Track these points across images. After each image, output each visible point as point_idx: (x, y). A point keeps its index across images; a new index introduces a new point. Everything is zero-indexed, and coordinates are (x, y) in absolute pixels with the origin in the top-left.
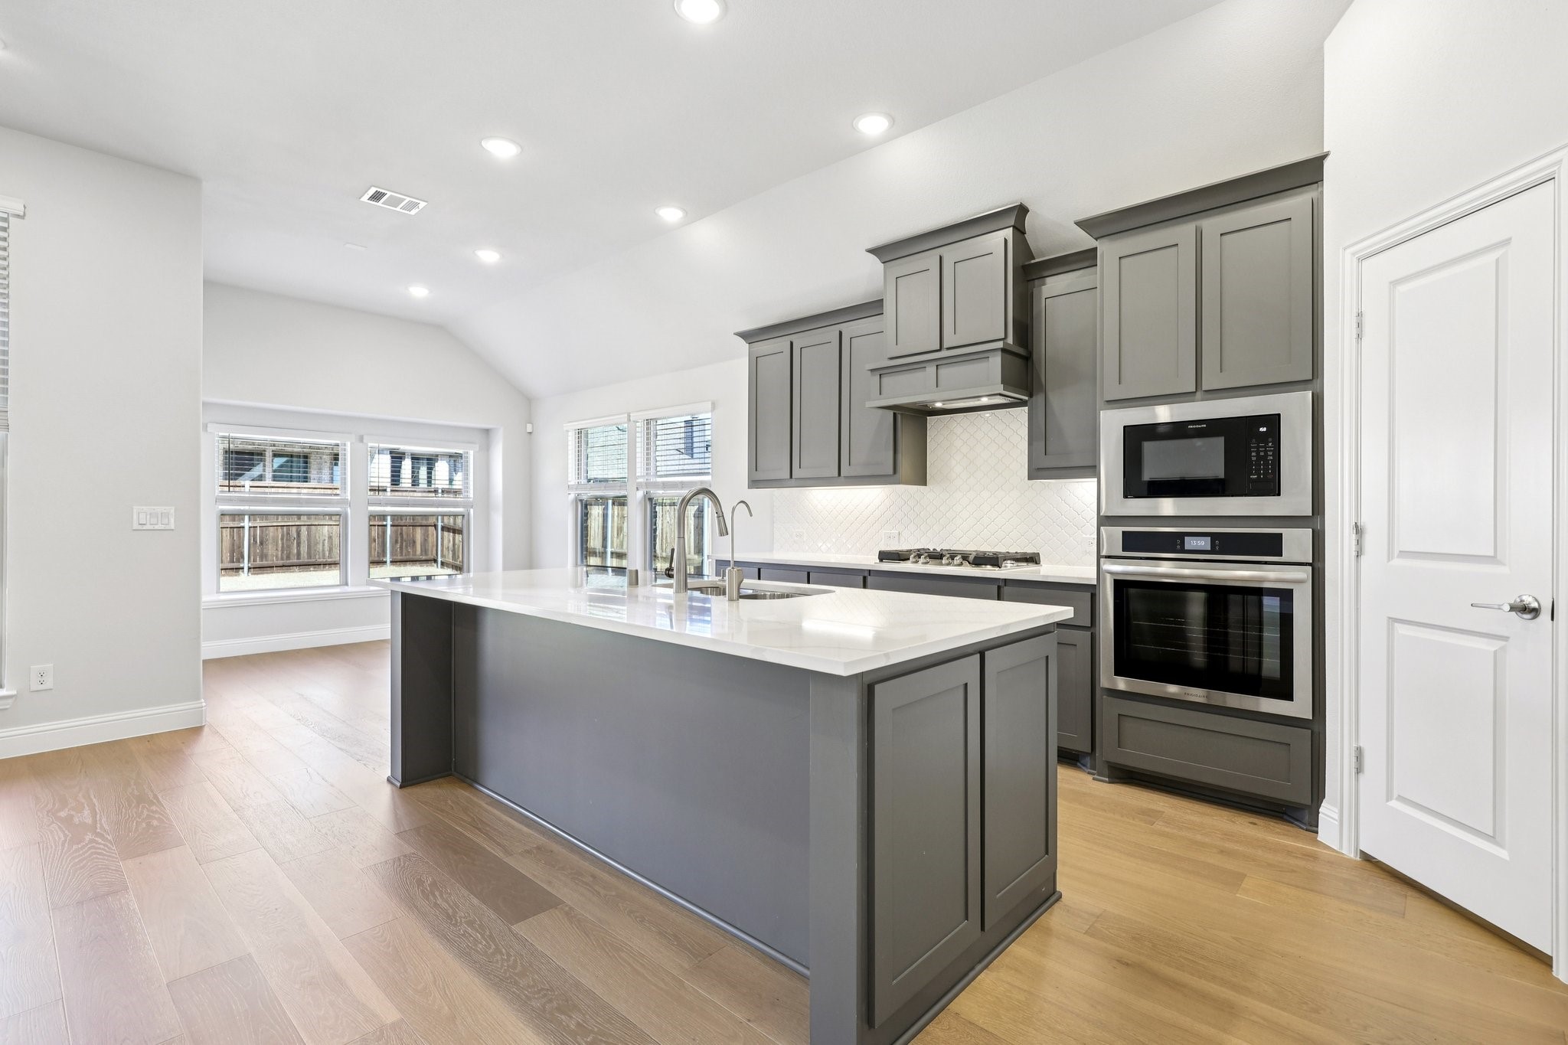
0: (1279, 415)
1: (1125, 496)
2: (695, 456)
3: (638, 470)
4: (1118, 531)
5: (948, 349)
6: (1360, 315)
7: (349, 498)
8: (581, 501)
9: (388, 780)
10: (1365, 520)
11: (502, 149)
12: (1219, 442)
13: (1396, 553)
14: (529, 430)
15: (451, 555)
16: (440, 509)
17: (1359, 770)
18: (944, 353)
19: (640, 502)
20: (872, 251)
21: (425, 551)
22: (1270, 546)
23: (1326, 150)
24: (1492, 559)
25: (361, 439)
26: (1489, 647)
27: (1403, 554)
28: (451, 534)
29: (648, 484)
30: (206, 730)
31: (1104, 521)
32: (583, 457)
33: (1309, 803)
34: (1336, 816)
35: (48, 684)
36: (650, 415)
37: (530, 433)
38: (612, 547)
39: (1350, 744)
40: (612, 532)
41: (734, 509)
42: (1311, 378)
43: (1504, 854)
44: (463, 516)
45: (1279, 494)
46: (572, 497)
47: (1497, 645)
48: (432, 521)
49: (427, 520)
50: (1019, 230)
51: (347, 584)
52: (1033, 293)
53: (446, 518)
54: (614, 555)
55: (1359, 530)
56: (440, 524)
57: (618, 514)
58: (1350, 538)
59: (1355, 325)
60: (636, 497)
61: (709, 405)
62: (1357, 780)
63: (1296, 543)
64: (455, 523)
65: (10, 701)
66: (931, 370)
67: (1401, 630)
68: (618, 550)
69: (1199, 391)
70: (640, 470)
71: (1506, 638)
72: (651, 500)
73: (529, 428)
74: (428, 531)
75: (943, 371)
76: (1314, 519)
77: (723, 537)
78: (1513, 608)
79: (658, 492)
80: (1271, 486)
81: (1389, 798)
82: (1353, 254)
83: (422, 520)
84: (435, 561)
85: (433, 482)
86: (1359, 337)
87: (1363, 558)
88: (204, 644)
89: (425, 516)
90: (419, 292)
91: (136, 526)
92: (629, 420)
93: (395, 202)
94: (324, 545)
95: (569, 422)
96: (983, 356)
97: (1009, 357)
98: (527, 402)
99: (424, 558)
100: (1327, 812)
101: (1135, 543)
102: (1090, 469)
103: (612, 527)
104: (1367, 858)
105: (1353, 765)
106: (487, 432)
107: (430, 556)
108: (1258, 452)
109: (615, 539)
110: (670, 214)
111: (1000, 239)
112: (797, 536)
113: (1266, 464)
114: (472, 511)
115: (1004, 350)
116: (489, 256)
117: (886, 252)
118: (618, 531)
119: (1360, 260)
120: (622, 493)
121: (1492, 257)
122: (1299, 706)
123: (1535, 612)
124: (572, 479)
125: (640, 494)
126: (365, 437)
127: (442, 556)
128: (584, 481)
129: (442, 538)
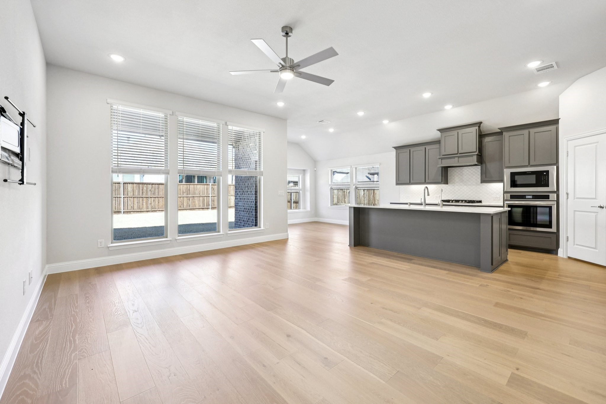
0: (549, 171)
1: (511, 187)
4: (509, 195)
5: (460, 154)
6: (568, 152)
8: (332, 189)
9: (349, 246)
10: (569, 192)
11: (361, 114)
12: (534, 176)
13: (576, 198)
17: (567, 241)
18: (459, 155)
20: (437, 130)
22: (547, 197)
23: (559, 118)
24: (595, 199)
26: (594, 214)
27: (577, 198)
29: (357, 184)
31: (505, 192)
32: (332, 177)
33: (556, 249)
34: (562, 251)
35: (268, 228)
39: (565, 235)
42: (556, 163)
43: (597, 251)
44: (298, 193)
45: (549, 187)
46: (329, 187)
47: (595, 214)
50: (479, 127)
52: (482, 141)
55: (567, 194)
58: (565, 196)
59: (566, 154)
61: (379, 164)
62: (567, 243)
63: (553, 196)
65: (263, 230)
66: (457, 159)
67: (577, 213)
69: (529, 165)
71: (598, 212)
72: (357, 188)
73: (316, 169)
75: (459, 159)
76: (557, 192)
78: (599, 207)
80: (547, 185)
81: (574, 245)
82: (566, 140)
86: (567, 156)
87: (568, 199)
88: (288, 221)
90: (303, 137)
91: (279, 195)
95: (329, 168)
96: (472, 156)
97: (478, 156)
98: (315, 162)
100: (560, 251)
101: (513, 197)
102: (502, 181)
104: (569, 258)
105: (566, 240)
106: (304, 170)
108: (544, 178)
110: (385, 122)
111: (474, 129)
113: (546, 180)
114: (301, 191)
115: (477, 155)
116: (331, 130)
117: (441, 130)
119: (568, 141)
121: (595, 144)
122: (554, 229)
123: (603, 207)
124: (330, 183)
125: (354, 187)
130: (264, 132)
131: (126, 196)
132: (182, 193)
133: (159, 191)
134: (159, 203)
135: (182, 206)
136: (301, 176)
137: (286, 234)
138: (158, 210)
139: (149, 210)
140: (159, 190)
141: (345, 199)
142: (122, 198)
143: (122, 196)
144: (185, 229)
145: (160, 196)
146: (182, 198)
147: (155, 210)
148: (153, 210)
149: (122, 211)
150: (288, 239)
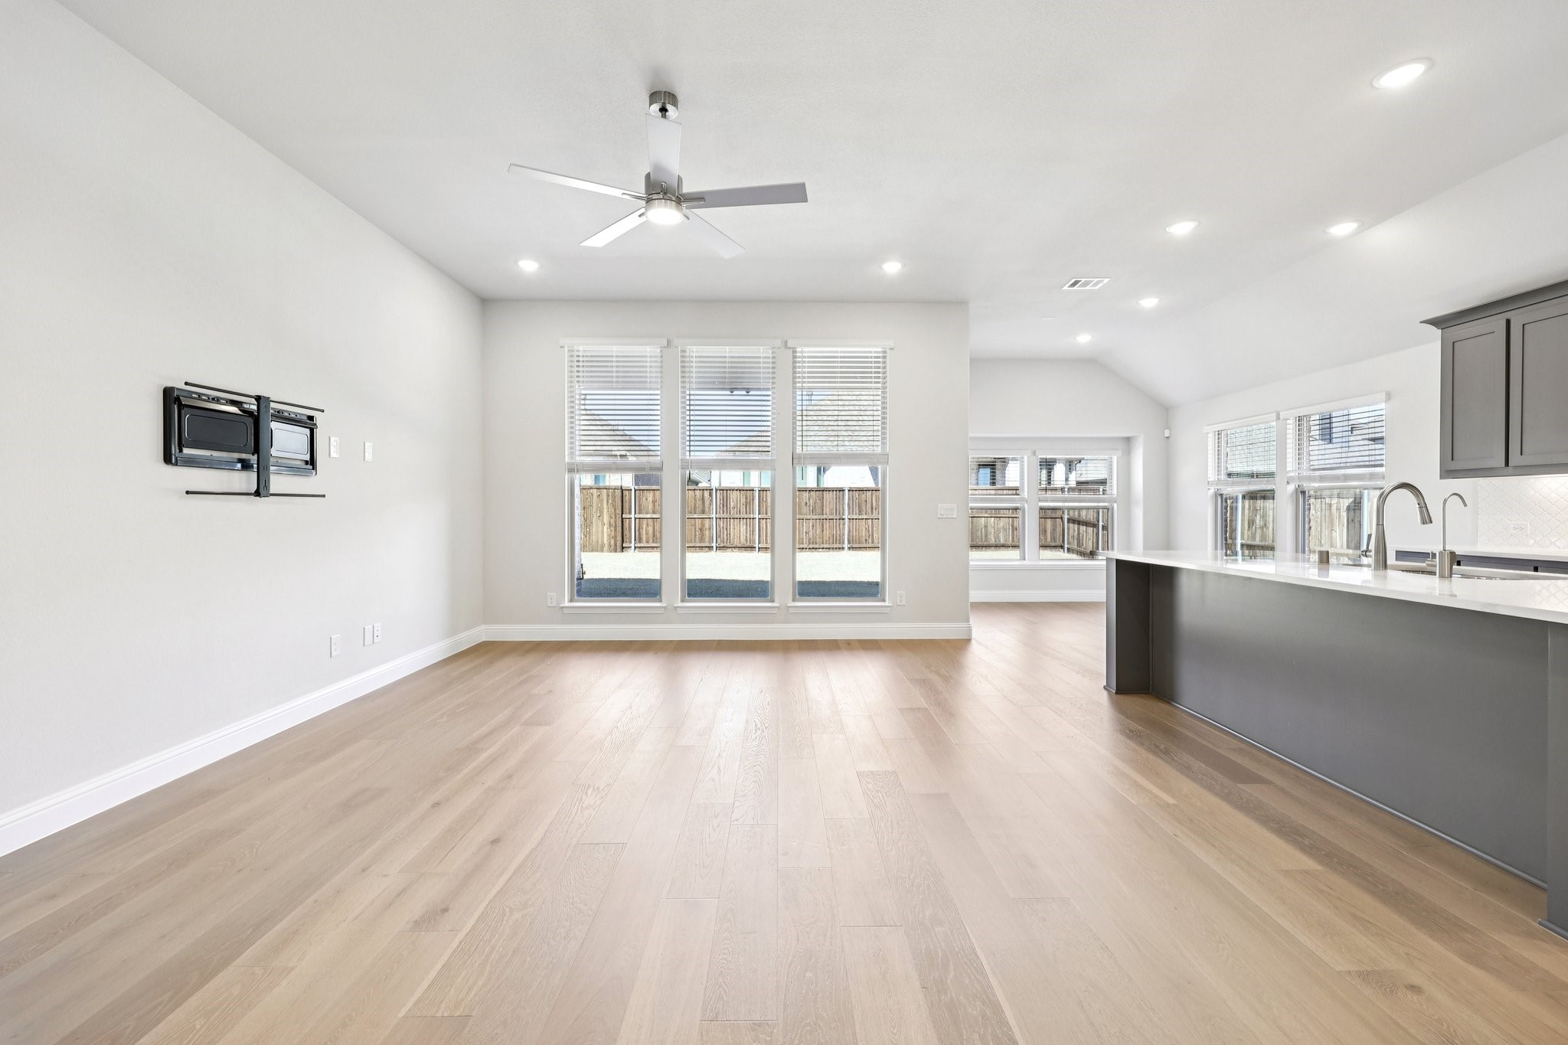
2: (1334, 440)
3: (1288, 465)
7: (1026, 497)
8: (1221, 495)
9: (1104, 687)
11: (1182, 229)
14: (1167, 435)
15: (1076, 543)
16: (1067, 504)
19: (1292, 495)
21: (1054, 538)
25: (1034, 453)
28: (1076, 525)
29: (1300, 478)
30: (973, 641)
32: (1223, 456)
35: (904, 603)
36: (1302, 412)
37: (1168, 437)
38: (1242, 538)
40: (1243, 524)
41: (1445, 501)
44: (1108, 509)
46: (1212, 491)
48: (1059, 514)
49: (1055, 513)
51: (1024, 559)
53: (1071, 512)
54: (1245, 548)
56: (1066, 517)
57: (1250, 507)
60: (1285, 492)
61: (1383, 396)
64: (1079, 515)
65: (889, 609)
68: (1250, 543)
70: (1291, 465)
72: (1303, 493)
73: (1167, 433)
74: (1056, 522)
77: (1425, 525)
79: (1312, 485)
83: (1052, 513)
84: (1062, 547)
85: (1052, 483)
88: (972, 593)
89: (1054, 509)
90: (1084, 339)
91: (939, 516)
92: (1278, 418)
93: (1086, 284)
94: (981, 532)
95: (1209, 425)
98: (1164, 411)
99: (1053, 544)
103: (1243, 521)
106: (1128, 440)
107: (1059, 543)
109: (1246, 532)
110: (1342, 229)
112: (1515, 528)
114: (1115, 505)
116: (1149, 303)
118: (1249, 523)
120: (1269, 487)
124: (1212, 476)
125: (1291, 488)
126: (1037, 451)
127: (1068, 543)
128: (1223, 477)
129: (1068, 529)
130: (892, 349)
131: (764, 516)
132: (869, 510)
133: (823, 506)
134: (823, 531)
135: (870, 541)
136: (1115, 458)
137: (964, 625)
138: (822, 546)
139: (805, 546)
140: (823, 503)
141: (1334, 533)
142: (757, 520)
143: (757, 516)
144: (699, 589)
145: (825, 517)
146: (870, 521)
147: (815, 546)
148: (811, 546)
149: (757, 546)
150: (969, 640)
